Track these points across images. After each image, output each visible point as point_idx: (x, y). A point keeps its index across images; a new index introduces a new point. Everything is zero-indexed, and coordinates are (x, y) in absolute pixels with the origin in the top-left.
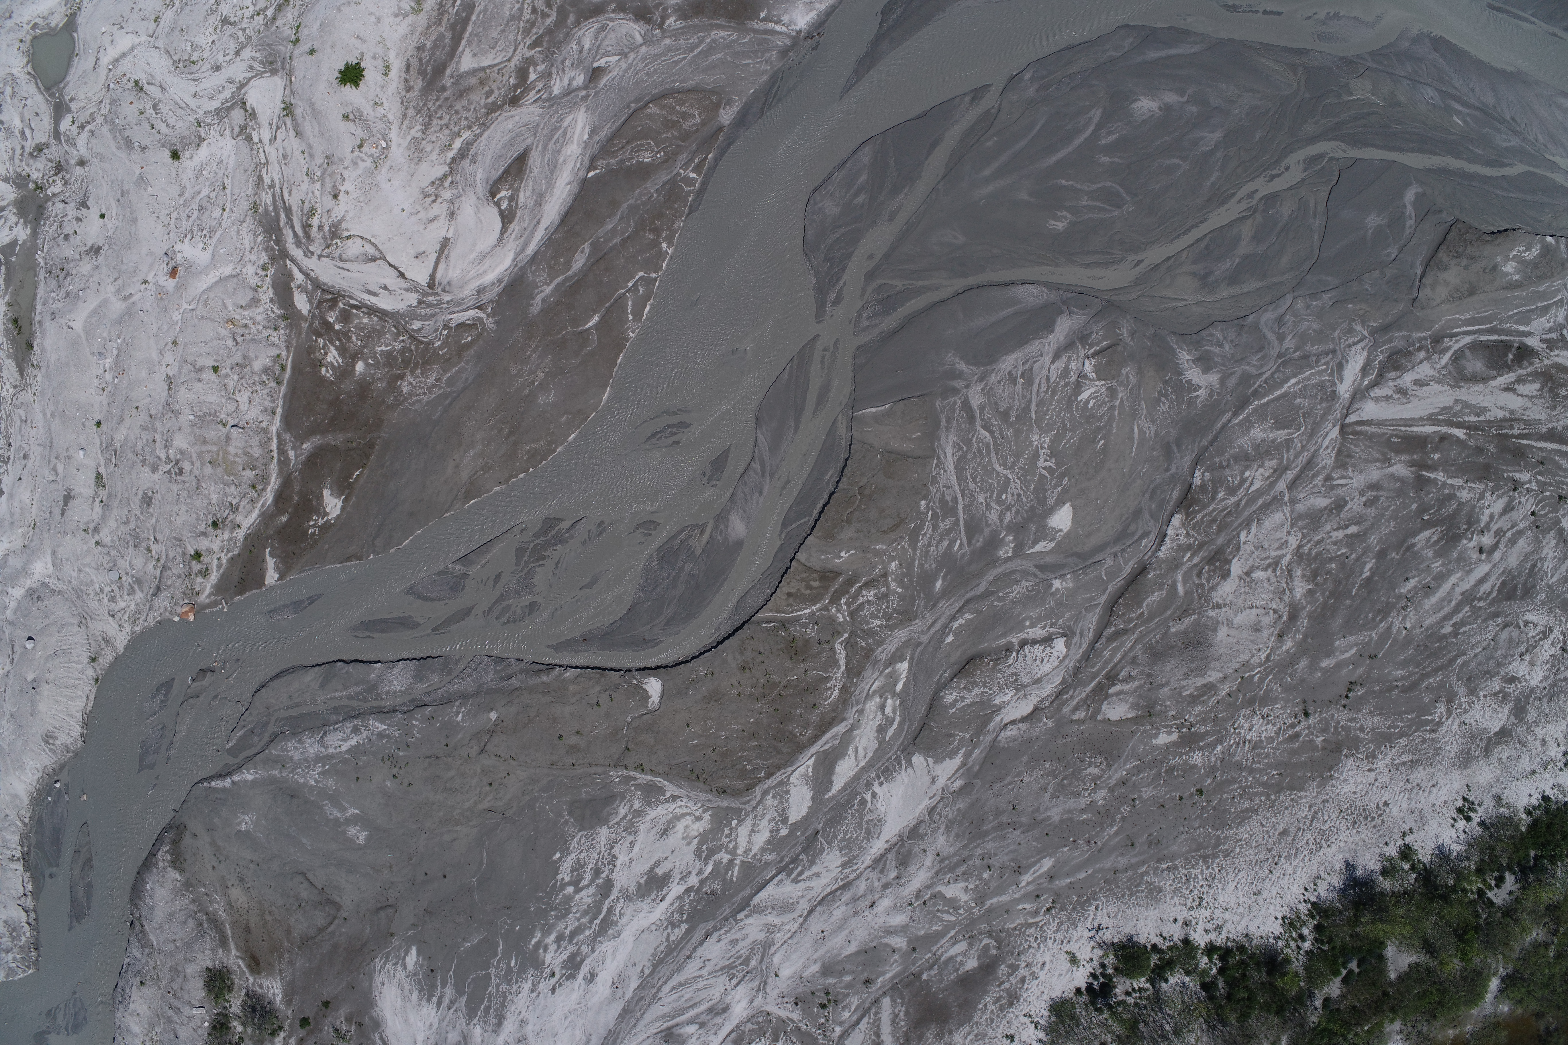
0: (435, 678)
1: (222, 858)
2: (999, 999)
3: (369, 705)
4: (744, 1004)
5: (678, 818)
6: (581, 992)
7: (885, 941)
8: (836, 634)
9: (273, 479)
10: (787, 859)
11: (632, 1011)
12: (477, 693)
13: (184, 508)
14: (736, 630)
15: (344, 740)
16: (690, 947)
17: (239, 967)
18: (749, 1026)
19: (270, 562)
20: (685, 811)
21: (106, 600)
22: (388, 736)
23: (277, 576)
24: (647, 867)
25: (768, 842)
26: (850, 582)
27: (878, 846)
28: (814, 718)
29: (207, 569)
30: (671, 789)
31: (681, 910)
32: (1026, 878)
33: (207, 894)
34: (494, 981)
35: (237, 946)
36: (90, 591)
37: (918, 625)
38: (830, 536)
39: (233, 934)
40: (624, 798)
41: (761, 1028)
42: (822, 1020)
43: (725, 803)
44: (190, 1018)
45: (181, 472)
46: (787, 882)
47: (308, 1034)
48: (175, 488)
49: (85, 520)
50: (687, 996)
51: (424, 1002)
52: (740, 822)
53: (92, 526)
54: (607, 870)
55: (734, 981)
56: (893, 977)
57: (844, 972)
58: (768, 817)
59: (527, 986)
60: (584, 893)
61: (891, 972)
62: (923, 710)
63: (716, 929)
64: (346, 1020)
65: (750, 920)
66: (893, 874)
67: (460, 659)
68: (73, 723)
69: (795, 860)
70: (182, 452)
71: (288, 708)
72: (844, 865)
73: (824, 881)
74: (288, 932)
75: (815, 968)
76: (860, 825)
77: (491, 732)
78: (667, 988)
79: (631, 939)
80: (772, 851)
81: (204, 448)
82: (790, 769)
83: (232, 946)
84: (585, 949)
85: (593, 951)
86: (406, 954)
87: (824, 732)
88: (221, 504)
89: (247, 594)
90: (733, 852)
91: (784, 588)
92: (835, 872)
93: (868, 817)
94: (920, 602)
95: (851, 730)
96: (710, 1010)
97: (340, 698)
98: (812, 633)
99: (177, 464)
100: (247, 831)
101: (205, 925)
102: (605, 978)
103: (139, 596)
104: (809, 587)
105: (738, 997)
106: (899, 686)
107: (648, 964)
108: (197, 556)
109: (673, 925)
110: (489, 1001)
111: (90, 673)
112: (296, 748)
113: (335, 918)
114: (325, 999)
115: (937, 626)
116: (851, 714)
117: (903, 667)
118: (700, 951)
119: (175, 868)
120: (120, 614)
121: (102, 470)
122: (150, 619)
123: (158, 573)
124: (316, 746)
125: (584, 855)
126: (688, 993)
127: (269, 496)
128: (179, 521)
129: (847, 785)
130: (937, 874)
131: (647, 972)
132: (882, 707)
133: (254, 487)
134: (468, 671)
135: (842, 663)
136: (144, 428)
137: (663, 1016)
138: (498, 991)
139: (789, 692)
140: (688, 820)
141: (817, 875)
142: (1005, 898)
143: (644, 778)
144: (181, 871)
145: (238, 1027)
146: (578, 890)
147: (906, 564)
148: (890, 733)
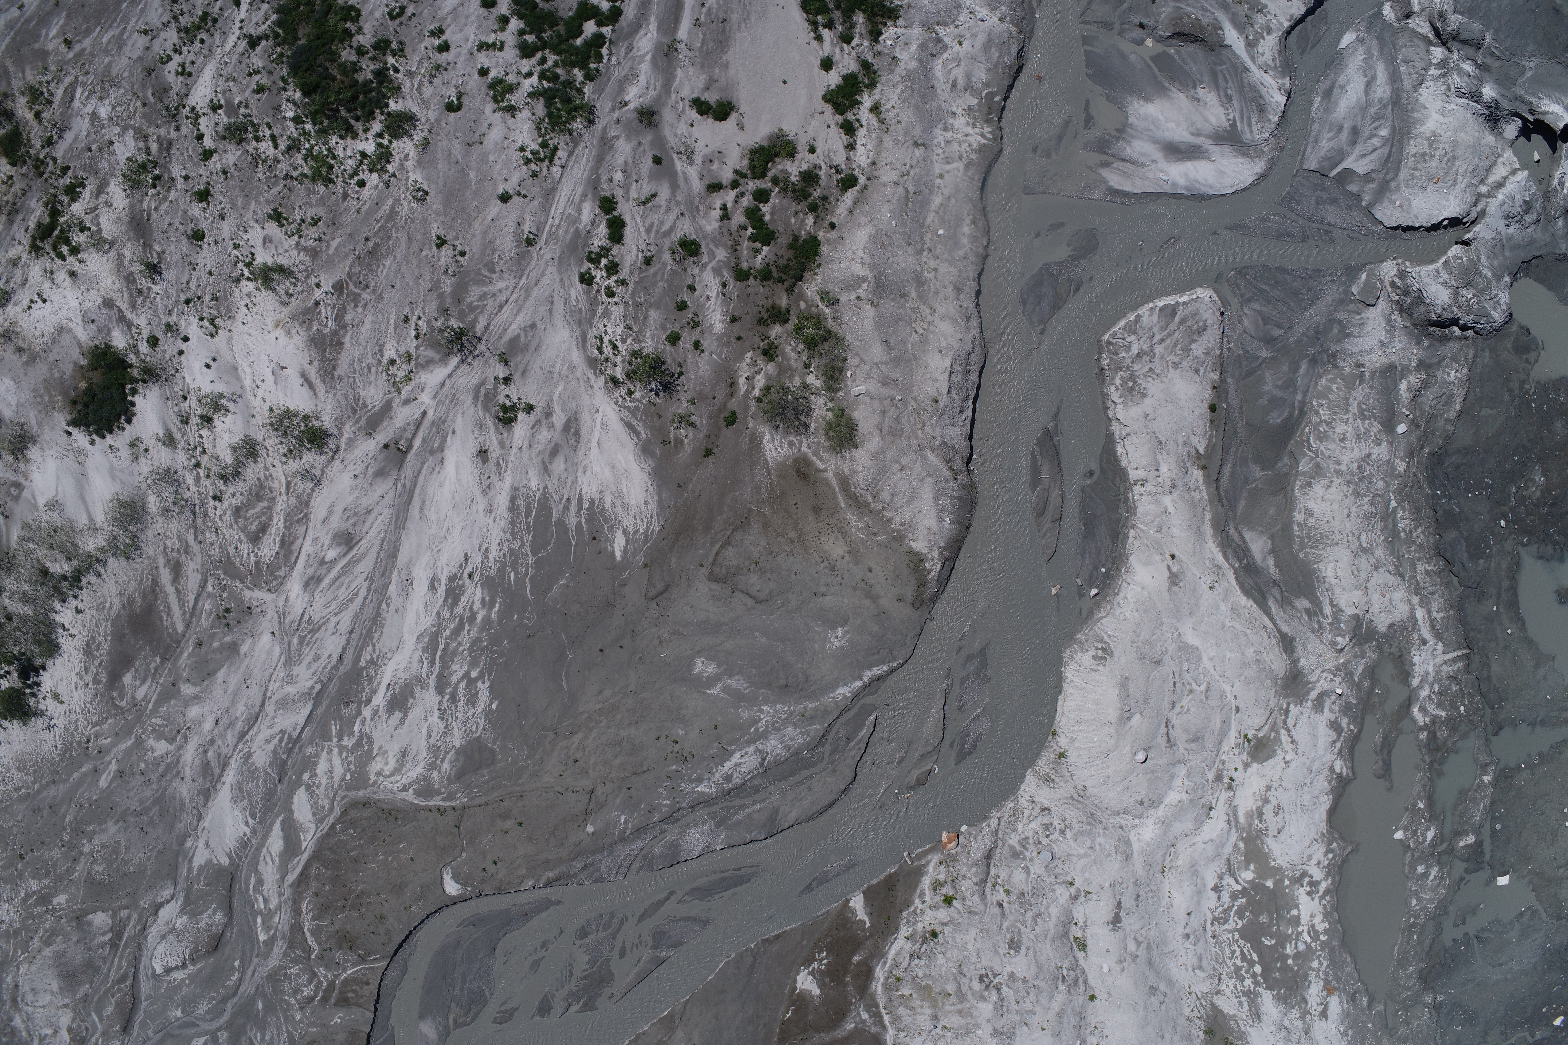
0: (658, 849)
1: (863, 585)
2: (98, 648)
3: (721, 805)
4: (293, 595)
5: (396, 771)
6: (439, 564)
7: (198, 689)
8: (321, 957)
9: (880, 989)
10: (296, 750)
11: (389, 557)
12: (611, 846)
13: (970, 947)
14: (400, 946)
15: (738, 764)
16: (354, 643)
17: (821, 459)
18: (282, 573)
19: (861, 915)
20: (392, 779)
21: (1056, 822)
22: (692, 781)
23: (852, 904)
24: (410, 716)
25: (315, 764)
26: (325, 999)
27: (230, 777)
28: (314, 885)
29: (935, 889)
30: (410, 796)
31: (370, 679)
32: (113, 767)
33: (875, 534)
34: (527, 549)
35: (828, 484)
36: (1077, 827)
37: (263, 971)
38: (353, 1033)
39: (835, 498)
40: (449, 779)
41: (272, 574)
42: (225, 595)
43: (361, 793)
44: (869, 377)
45: (981, 979)
46: (290, 730)
47: (725, 405)
48: (985, 962)
49: (1091, 903)
50: (343, 589)
51: (597, 496)
52: (343, 779)
53: (1082, 899)
54: (445, 704)
55: (306, 617)
56: (182, 653)
57: (221, 650)
58: (323, 788)
59: (493, 554)
60: (460, 674)
61: (185, 658)
62: (236, 903)
63: (335, 668)
64: (681, 442)
65: (309, 684)
66: (210, 754)
67: (638, 873)
68: (1076, 680)
69: (290, 751)
70: (983, 999)
71: (811, 777)
72: (249, 755)
73: (261, 737)
74: (766, 526)
75: (244, 649)
76: (249, 795)
77: (587, 812)
78: (363, 593)
79: (406, 637)
80: (310, 756)
81: (959, 1006)
82: (318, 835)
83: (834, 482)
84: (446, 614)
85: (438, 614)
86: (626, 548)
87: (302, 873)
88: (931, 956)
89: (882, 877)
90: (342, 748)
91: (373, 988)
92: (255, 746)
93: (245, 802)
94: (269, 990)
95: (283, 878)
96: (319, 580)
97: (754, 803)
98: (338, 956)
99: (987, 987)
100: (834, 628)
101: (870, 498)
102: (421, 588)
103: (1013, 840)
104: (354, 991)
105: (299, 601)
106: (259, 920)
107: (385, 614)
108: (948, 901)
109: (372, 662)
110: (528, 523)
111: (1063, 741)
112: (792, 739)
113: (714, 563)
114: (711, 459)
115: (250, 971)
116: (288, 892)
117: (262, 937)
118: (343, 642)
119: (918, 554)
120: (1035, 814)
121: (1080, 955)
122: (994, 822)
123: (993, 871)
124: (769, 748)
125: (470, 713)
126: (343, 593)
127: (880, 973)
128: (973, 932)
129: (270, 829)
130: (178, 761)
131: (384, 606)
132: (266, 901)
133: (898, 979)
134: (627, 864)
135: (308, 935)
136: (1032, 1012)
137: (359, 561)
138: (522, 538)
139: (340, 904)
140: (388, 770)
141: (268, 741)
142: (123, 746)
143: (436, 802)
144: (910, 552)
145: (814, 380)
146: (467, 675)
147: (289, 1019)
148: (253, 880)
